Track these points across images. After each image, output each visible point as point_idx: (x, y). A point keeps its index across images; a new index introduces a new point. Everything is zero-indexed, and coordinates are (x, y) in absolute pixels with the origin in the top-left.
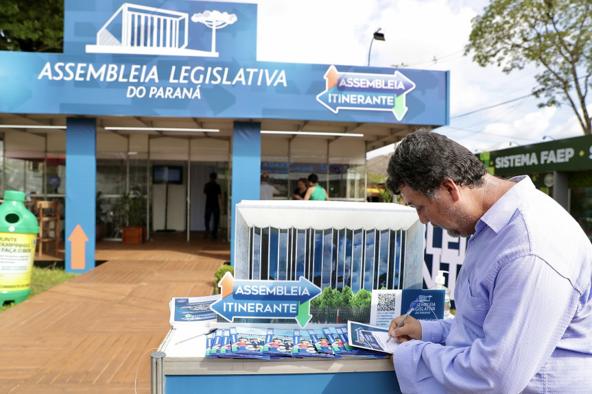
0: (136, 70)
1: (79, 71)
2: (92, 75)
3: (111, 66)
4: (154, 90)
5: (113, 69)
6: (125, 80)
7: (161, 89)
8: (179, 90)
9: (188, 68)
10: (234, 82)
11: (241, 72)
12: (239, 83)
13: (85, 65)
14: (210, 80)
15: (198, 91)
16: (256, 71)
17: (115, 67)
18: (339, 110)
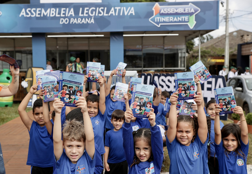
0: (64, 10)
1: (38, 12)
2: (44, 14)
4: (72, 20)
5: (53, 10)
6: (59, 16)
7: (76, 19)
8: (84, 19)
9: (88, 8)
10: (109, 14)
11: (113, 9)
12: (112, 14)
13: (40, 9)
14: (98, 14)
15: (93, 19)
16: (120, 8)
17: (54, 9)
18: (161, 25)
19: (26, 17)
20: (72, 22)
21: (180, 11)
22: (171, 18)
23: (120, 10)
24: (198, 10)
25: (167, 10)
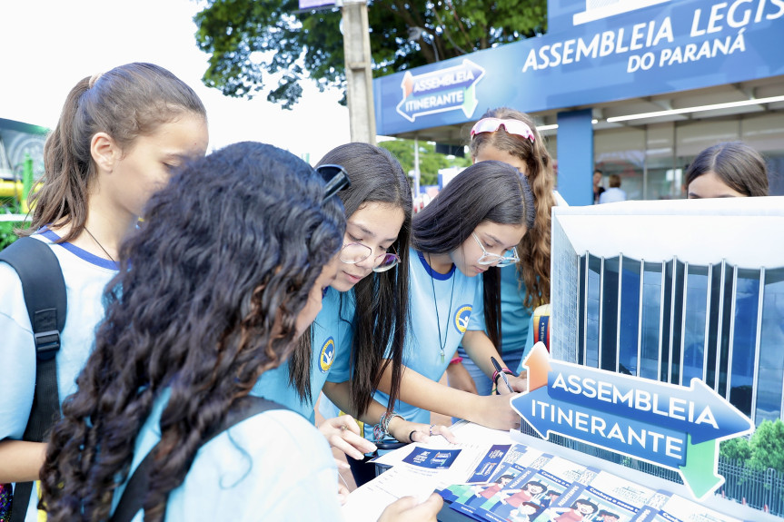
0: (640, 31)
1: (567, 51)
2: (582, 53)
3: (605, 34)
4: (666, 54)
5: (608, 38)
6: (625, 49)
7: (678, 50)
8: (706, 45)
9: (723, 5)
13: (573, 42)
14: (765, 14)
15: (740, 38)
17: (612, 34)
19: (538, 70)
20: (666, 62)
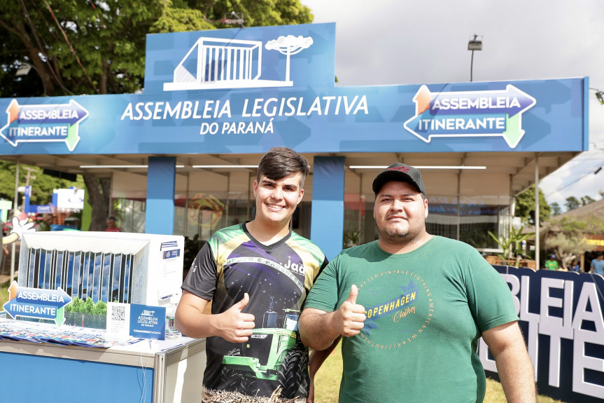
0: (210, 105)
1: (157, 110)
2: (168, 113)
3: (186, 103)
4: (226, 126)
5: (188, 106)
6: (199, 117)
7: (234, 125)
8: (251, 124)
9: (262, 100)
10: (309, 114)
11: (317, 101)
12: (315, 113)
13: (162, 103)
14: (284, 112)
15: (271, 124)
16: (334, 98)
17: (190, 103)
18: (432, 138)
19: (134, 120)
20: (226, 131)
21: (482, 103)
22: (460, 122)
23: (333, 103)
24: (532, 102)
25: (449, 103)
